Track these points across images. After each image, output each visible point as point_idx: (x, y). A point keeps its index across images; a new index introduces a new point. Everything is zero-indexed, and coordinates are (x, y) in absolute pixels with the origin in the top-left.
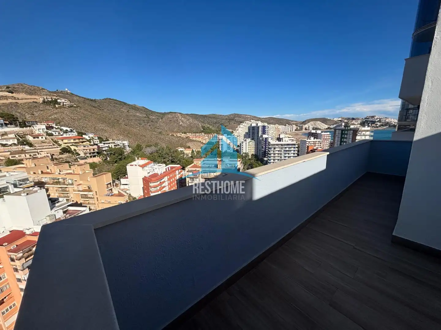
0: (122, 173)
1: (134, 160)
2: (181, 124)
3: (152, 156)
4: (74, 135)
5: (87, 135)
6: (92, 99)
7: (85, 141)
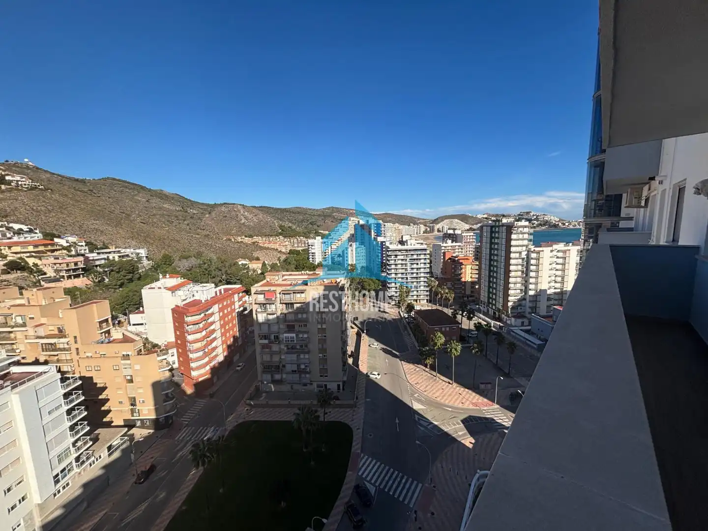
0: (132, 303)
2: (243, 221)
3: (191, 274)
5: (63, 238)
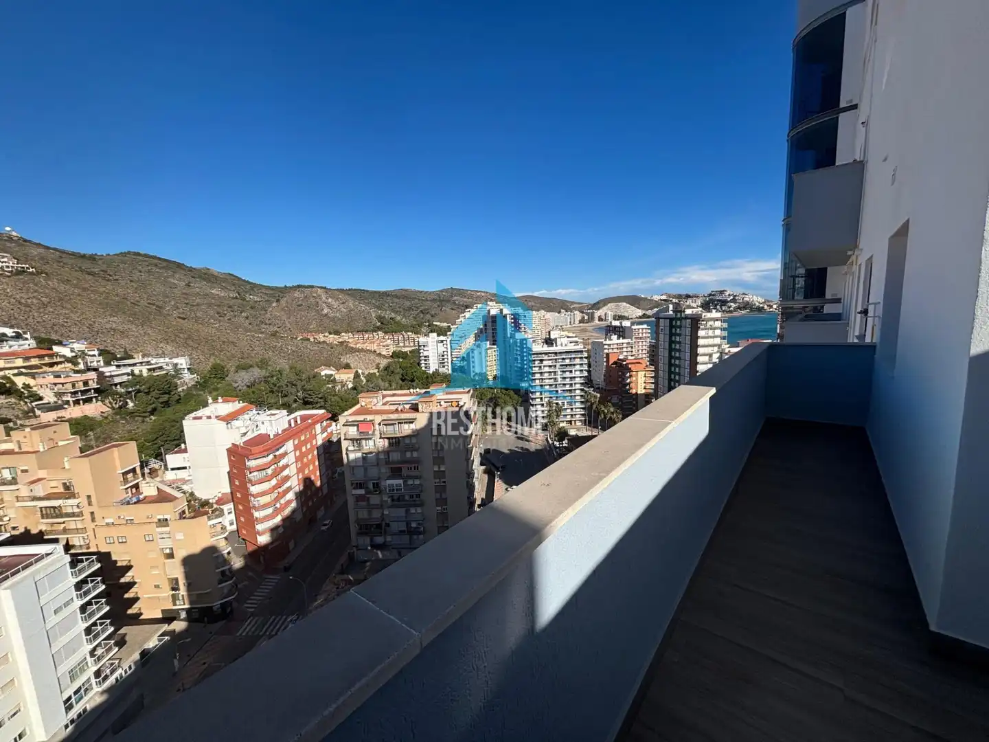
0: (169, 438)
1: (205, 405)
2: (325, 311)
3: (253, 392)
4: (26, 347)
5: (65, 345)
6: (82, 252)
7: (61, 363)
